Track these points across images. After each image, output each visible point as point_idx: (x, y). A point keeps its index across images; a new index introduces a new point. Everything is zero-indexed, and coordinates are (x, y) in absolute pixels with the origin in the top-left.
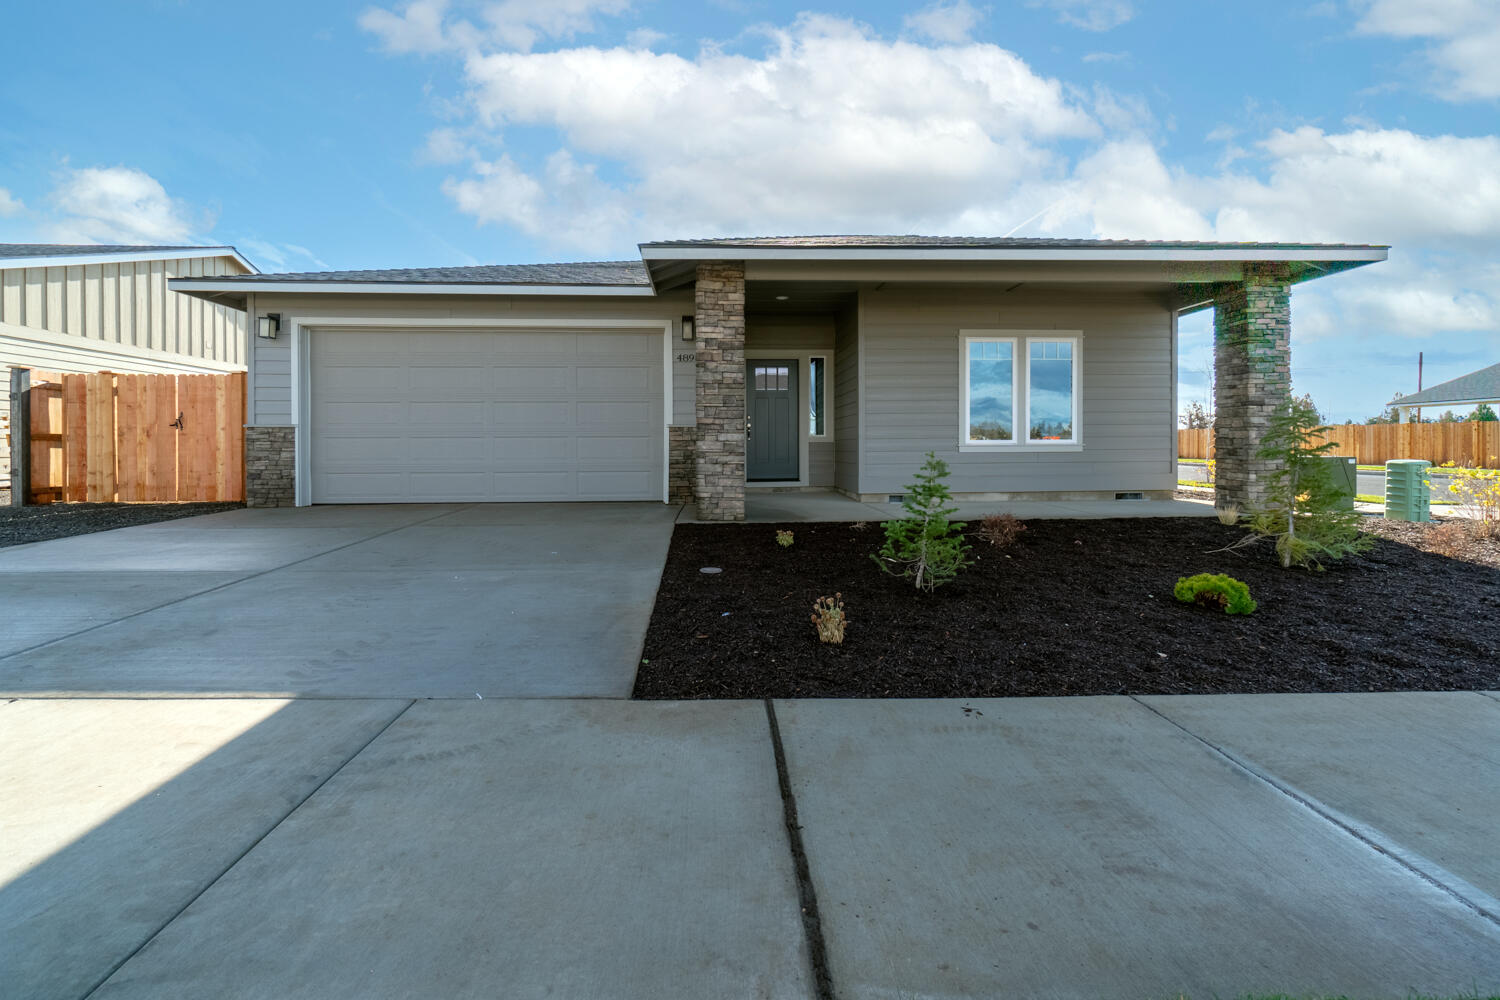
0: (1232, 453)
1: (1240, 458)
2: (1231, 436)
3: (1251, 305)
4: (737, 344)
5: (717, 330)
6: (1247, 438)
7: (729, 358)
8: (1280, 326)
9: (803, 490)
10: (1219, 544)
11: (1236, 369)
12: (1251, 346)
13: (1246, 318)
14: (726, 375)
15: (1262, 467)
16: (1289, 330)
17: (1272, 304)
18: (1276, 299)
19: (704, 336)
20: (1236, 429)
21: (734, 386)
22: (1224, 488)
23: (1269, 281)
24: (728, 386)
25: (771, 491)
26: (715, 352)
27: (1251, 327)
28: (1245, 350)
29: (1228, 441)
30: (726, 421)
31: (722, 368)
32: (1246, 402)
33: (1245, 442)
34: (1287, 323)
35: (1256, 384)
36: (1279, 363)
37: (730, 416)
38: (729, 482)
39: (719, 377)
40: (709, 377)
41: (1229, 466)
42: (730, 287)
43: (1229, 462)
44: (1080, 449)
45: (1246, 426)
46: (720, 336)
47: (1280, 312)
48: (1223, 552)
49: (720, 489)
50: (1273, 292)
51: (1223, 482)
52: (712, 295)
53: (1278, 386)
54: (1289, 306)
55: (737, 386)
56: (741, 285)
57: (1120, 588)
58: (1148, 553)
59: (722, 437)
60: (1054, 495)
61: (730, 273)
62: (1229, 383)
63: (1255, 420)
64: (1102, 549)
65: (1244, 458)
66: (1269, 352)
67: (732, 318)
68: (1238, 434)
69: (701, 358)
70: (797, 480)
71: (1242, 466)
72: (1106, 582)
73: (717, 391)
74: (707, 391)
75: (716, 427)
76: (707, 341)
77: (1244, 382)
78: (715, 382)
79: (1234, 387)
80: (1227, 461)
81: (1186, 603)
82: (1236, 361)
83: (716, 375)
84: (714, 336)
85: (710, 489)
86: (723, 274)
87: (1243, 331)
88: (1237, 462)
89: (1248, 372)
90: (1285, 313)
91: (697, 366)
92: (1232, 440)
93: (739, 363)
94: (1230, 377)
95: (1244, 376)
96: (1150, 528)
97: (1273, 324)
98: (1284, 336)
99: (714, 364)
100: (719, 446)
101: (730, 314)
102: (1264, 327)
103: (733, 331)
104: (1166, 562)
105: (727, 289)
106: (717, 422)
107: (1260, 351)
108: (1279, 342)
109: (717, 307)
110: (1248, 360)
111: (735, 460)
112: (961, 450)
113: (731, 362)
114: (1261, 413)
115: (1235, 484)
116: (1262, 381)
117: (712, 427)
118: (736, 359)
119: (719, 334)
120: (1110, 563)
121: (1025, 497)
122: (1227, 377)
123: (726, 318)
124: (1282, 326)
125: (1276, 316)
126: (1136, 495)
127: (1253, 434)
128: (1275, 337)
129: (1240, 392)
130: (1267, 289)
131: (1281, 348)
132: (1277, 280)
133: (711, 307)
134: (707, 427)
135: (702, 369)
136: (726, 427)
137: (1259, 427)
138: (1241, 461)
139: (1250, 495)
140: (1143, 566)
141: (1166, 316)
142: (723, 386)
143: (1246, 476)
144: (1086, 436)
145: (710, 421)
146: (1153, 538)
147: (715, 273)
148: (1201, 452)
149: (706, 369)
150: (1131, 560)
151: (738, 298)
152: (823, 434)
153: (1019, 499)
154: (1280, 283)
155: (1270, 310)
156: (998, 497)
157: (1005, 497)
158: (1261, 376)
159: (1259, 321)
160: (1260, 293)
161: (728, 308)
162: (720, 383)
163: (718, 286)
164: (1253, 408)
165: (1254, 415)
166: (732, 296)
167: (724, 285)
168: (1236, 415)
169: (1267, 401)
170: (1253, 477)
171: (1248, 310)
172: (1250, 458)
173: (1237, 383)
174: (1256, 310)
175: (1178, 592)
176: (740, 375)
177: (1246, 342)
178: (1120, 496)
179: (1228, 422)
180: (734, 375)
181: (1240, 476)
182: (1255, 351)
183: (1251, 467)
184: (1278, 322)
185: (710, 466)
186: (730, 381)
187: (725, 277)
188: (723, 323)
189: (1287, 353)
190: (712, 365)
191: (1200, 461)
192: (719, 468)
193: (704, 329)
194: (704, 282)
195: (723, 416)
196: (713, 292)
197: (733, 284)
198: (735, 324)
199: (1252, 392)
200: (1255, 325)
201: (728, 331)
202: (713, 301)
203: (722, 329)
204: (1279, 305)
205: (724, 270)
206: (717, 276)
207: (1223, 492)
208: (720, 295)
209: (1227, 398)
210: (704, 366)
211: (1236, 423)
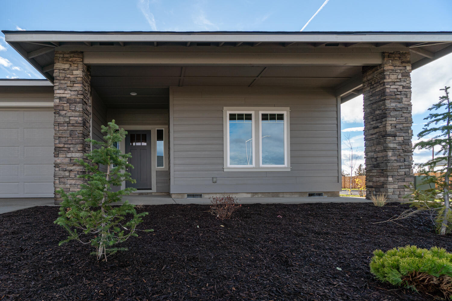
0: (376, 166)
1: (382, 168)
2: (375, 157)
3: (387, 77)
4: (78, 100)
5: (66, 92)
6: (387, 156)
7: (73, 109)
8: (405, 90)
9: (153, 194)
10: (381, 218)
11: (378, 117)
12: (387, 102)
13: (384, 85)
14: (71, 118)
15: (396, 173)
16: (411, 92)
17: (400, 77)
18: (402, 74)
19: (58, 95)
20: (378, 152)
21: (76, 125)
22: (371, 187)
23: (398, 63)
24: (73, 125)
25: (137, 194)
26: (65, 105)
27: (388, 90)
28: (384, 104)
29: (373, 160)
30: (72, 146)
31: (69, 114)
32: (385, 135)
33: (385, 159)
34: (410, 88)
35: (391, 124)
36: (405, 111)
37: (74, 143)
38: (73, 182)
39: (67, 120)
40: (61, 120)
41: (375, 174)
42: (74, 67)
43: (375, 172)
44: (289, 170)
45: (385, 149)
46: (68, 96)
47: (404, 81)
48: (386, 223)
49: (68, 186)
50: (401, 70)
51: (371, 184)
52: (63, 72)
53: (404, 125)
54: (410, 78)
55: (79, 125)
56: (80, 66)
57: (305, 257)
58: (329, 223)
59: (69, 155)
60: (276, 194)
61: (75, 59)
62: (373, 126)
63: (391, 145)
64: (295, 221)
65: (384, 168)
66: (399, 105)
67: (75, 85)
68: (380, 155)
69: (57, 109)
70: (151, 189)
71: (383, 173)
72: (292, 251)
73: (66, 128)
74: (60, 128)
75: (65, 149)
76: (60, 98)
77: (384, 123)
78: (65, 122)
79: (377, 127)
80: (373, 171)
81: (388, 285)
82: (378, 112)
83: (65, 118)
84: (64, 95)
85: (62, 186)
86: (70, 60)
87: (383, 93)
88: (380, 171)
89: (386, 117)
90: (408, 82)
91: (55, 113)
92: (376, 158)
93: (79, 111)
94: (374, 122)
95: (384, 120)
96: (330, 208)
97: (401, 89)
98: (408, 95)
99: (64, 112)
100: (67, 160)
101: (74, 82)
102: (396, 90)
103: (76, 93)
104: (344, 230)
105: (72, 68)
106: (66, 146)
107: (393, 105)
108: (404, 99)
109: (66, 79)
110: (386, 110)
111: (77, 168)
112: (225, 170)
113: (75, 111)
114: (394, 142)
115: (378, 184)
116: (395, 122)
117: (64, 149)
118: (78, 109)
119: (68, 94)
120: (300, 232)
121: (260, 195)
122: (372, 123)
123: (72, 85)
124: (407, 90)
125: (402, 84)
126: (320, 194)
127: (390, 154)
128: (402, 96)
129: (382, 129)
130: (396, 68)
131: (406, 103)
132: (402, 63)
133: (62, 78)
134: (60, 149)
135: (57, 115)
136: (71, 149)
137: (394, 149)
138: (382, 170)
139: (389, 190)
140: (327, 234)
141: (333, 100)
142: (70, 125)
143: (386, 179)
144: (292, 163)
145: (62, 145)
146: (332, 214)
147: (65, 59)
148: (345, 186)
149: (60, 115)
150: (316, 229)
151: (79, 73)
152: (163, 166)
153: (256, 196)
154: (404, 64)
155: (399, 80)
156: (245, 195)
157: (249, 195)
158: (394, 119)
159: (392, 87)
160: (393, 70)
161: (73, 79)
162: (68, 123)
163: (67, 66)
164: (390, 139)
165: (390, 142)
166: (75, 72)
167: (71, 66)
168: (378, 144)
169: (398, 134)
170: (390, 179)
171: (385, 81)
172: (388, 168)
173: (379, 125)
174: (390, 80)
175: (377, 270)
176: (80, 119)
177: (385, 100)
178: (311, 195)
179: (373, 148)
180: (77, 118)
181: (382, 179)
182: (391, 104)
183: (389, 174)
184: (404, 87)
185: (61, 172)
186: (74, 122)
187: (70, 62)
188: (70, 88)
189: (410, 105)
190: (63, 113)
191: (345, 189)
192: (67, 174)
193: (58, 91)
194: (59, 64)
195: (70, 142)
196: (64, 70)
197: (76, 65)
198: (77, 89)
199: (389, 129)
200: (390, 89)
201: (73, 93)
202: (64, 75)
203: (69, 92)
204: (404, 78)
205: (71, 57)
206: (67, 61)
207: (370, 189)
208: (68, 71)
209: (372, 135)
210: (59, 113)
211: (379, 148)
